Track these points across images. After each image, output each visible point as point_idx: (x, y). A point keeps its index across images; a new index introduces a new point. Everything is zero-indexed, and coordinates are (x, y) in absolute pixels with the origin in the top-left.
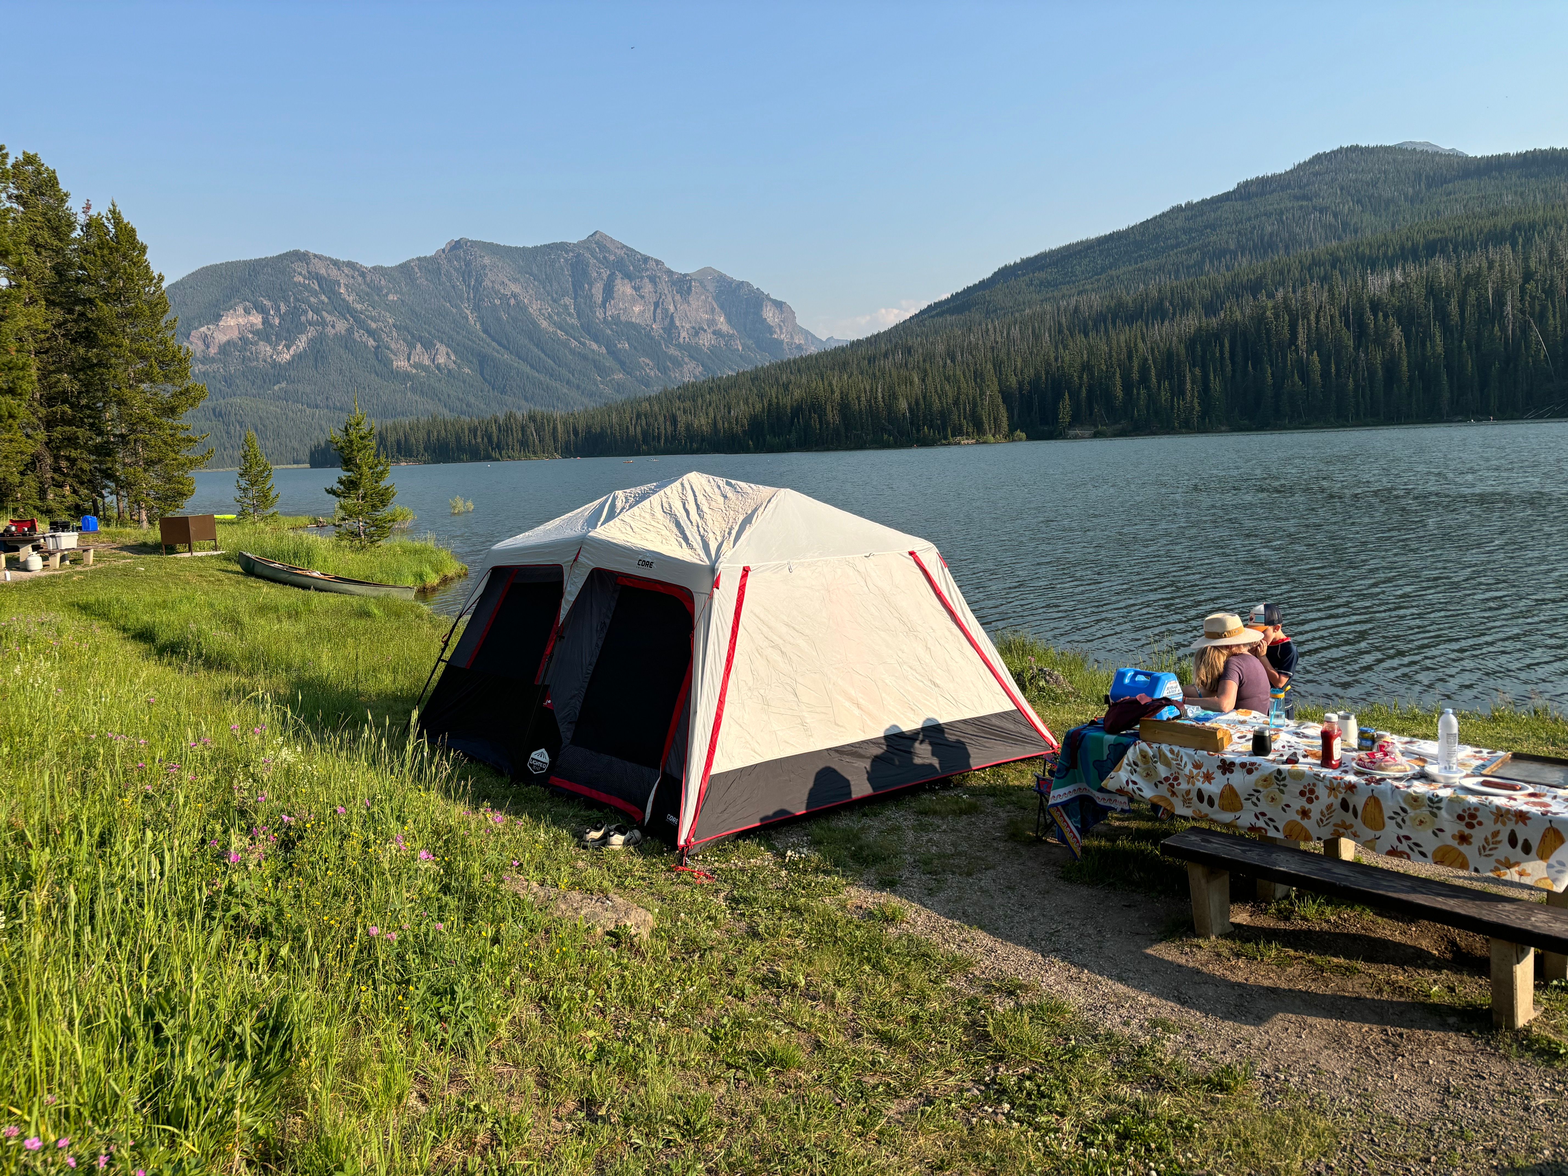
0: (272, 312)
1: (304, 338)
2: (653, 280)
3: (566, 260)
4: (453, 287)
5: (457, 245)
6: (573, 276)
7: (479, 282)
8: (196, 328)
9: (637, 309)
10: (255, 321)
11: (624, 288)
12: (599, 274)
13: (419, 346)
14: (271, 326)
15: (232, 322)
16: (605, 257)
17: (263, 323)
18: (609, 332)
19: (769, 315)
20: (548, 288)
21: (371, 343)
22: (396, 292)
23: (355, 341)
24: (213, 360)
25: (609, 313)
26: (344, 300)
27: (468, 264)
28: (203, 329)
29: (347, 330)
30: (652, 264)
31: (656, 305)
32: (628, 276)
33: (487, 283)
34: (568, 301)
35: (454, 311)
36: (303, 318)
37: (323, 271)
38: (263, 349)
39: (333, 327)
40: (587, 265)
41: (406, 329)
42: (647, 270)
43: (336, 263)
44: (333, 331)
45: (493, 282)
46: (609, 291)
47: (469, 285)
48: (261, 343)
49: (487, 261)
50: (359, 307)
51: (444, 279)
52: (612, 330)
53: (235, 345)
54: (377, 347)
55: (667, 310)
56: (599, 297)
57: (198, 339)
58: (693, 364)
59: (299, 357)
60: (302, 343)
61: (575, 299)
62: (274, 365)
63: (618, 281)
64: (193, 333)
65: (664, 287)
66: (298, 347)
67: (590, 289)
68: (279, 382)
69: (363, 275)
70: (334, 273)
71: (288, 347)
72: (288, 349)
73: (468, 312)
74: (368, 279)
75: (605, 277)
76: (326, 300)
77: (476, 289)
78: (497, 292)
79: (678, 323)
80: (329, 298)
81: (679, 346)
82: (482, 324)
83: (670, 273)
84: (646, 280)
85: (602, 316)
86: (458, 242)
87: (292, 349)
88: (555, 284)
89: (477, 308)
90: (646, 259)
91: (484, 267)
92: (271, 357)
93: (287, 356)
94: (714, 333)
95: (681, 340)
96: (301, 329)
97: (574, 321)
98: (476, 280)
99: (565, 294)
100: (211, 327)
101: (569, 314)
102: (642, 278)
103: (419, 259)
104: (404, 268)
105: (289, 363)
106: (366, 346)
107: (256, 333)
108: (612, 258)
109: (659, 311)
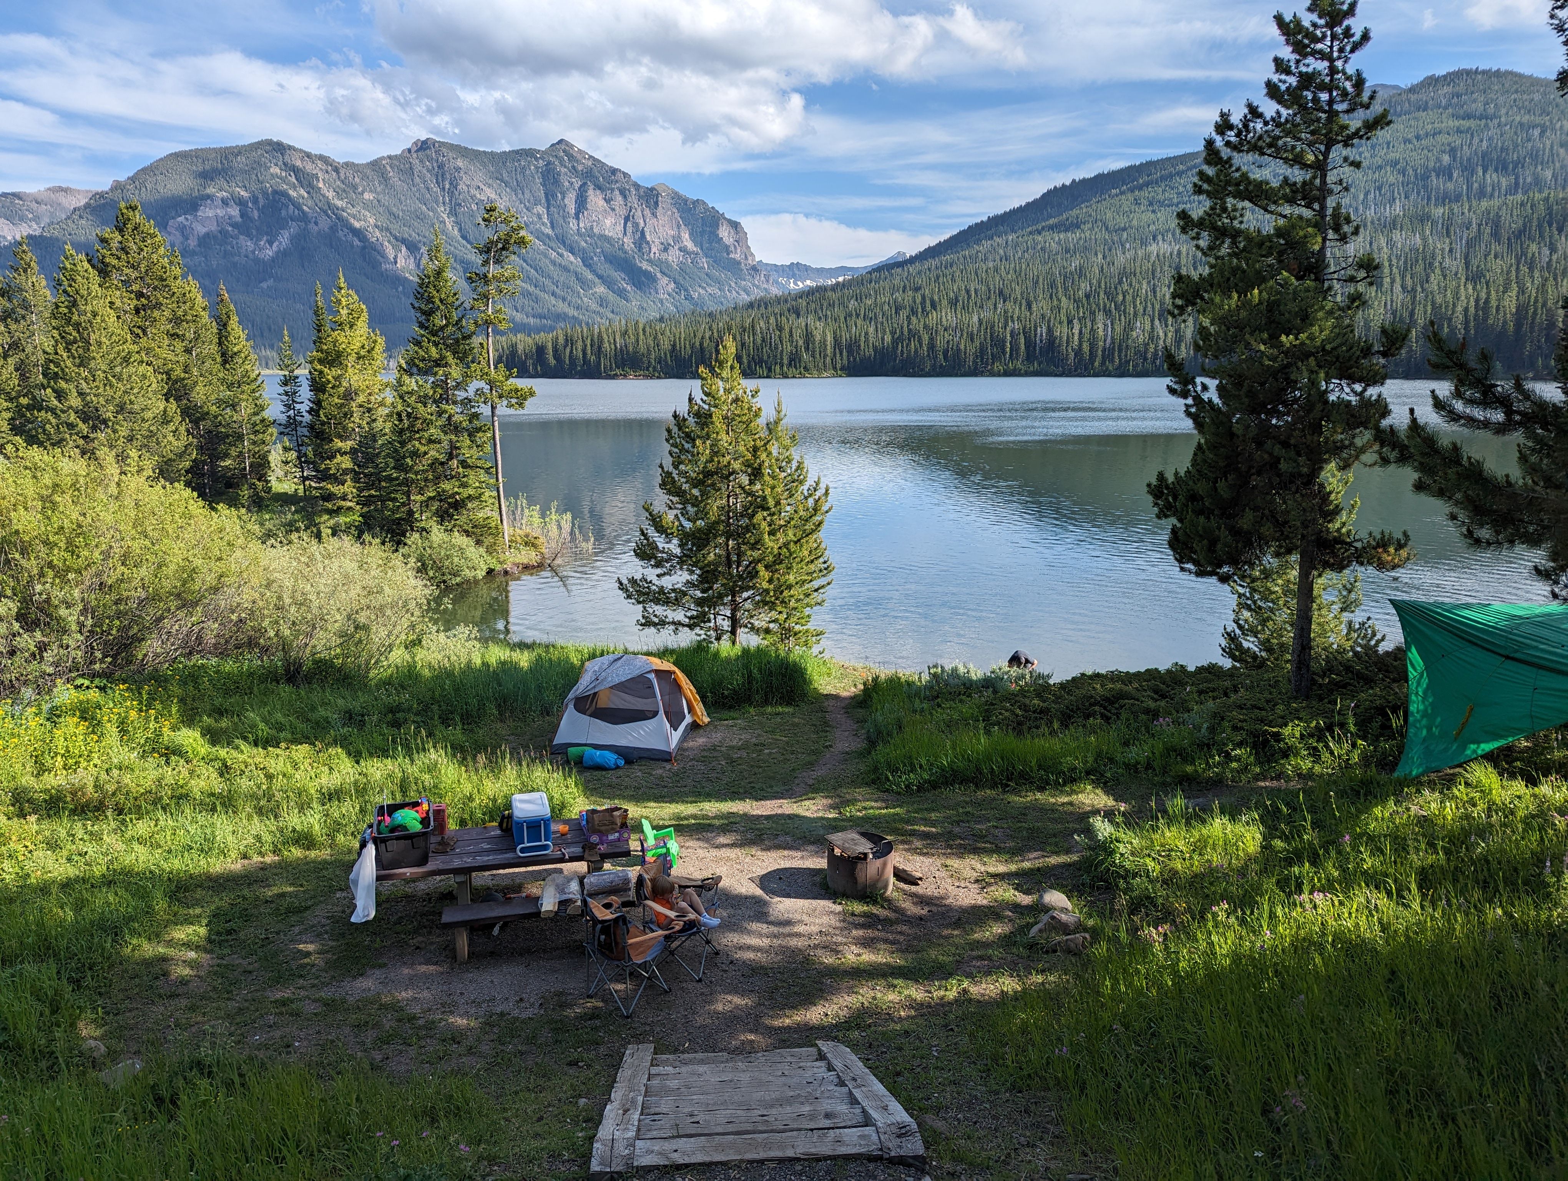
0: (250, 205)
1: (286, 234)
2: (623, 193)
3: (537, 168)
4: (428, 189)
5: (423, 146)
6: (544, 185)
7: (454, 185)
8: (173, 218)
9: (608, 222)
10: (233, 213)
11: (595, 199)
12: (570, 183)
13: (404, 249)
14: (251, 220)
15: (210, 213)
16: (573, 167)
17: (242, 216)
18: (583, 244)
19: (725, 233)
20: (520, 196)
21: (356, 242)
22: (371, 191)
23: (339, 239)
24: (193, 253)
25: (582, 225)
26: (324, 196)
27: (441, 166)
28: (181, 219)
29: (331, 228)
30: (620, 176)
31: (627, 219)
32: (599, 187)
33: (462, 187)
34: (540, 209)
35: (431, 214)
36: (284, 213)
37: (298, 163)
38: (244, 243)
39: (316, 223)
40: (559, 174)
41: (387, 229)
42: (617, 182)
43: (308, 155)
44: (316, 228)
45: (468, 186)
46: (582, 202)
47: (444, 189)
48: (241, 237)
49: (460, 163)
50: (339, 203)
51: (417, 180)
52: (586, 242)
53: (215, 237)
54: (364, 248)
55: (637, 224)
56: (571, 208)
57: (177, 229)
58: (665, 280)
59: (283, 254)
60: (284, 239)
61: (548, 208)
62: (257, 261)
63: (591, 192)
64: (171, 223)
65: (633, 200)
66: (281, 243)
67: (563, 199)
68: (265, 280)
69: (336, 170)
70: (309, 167)
71: (271, 243)
72: (271, 245)
73: (445, 216)
74: (342, 176)
75: (577, 186)
76: (306, 195)
77: (451, 194)
78: (473, 197)
79: (648, 238)
80: (308, 193)
81: (649, 261)
82: (460, 230)
83: (637, 186)
84: (617, 192)
85: (575, 228)
86: (425, 142)
87: (275, 245)
88: (527, 191)
89: (453, 213)
90: (614, 171)
91: (458, 169)
92: (253, 252)
93: (269, 253)
94: (680, 249)
95: (652, 255)
96: (282, 224)
97: (548, 231)
98: (451, 184)
99: (537, 202)
100: (189, 217)
101: (543, 224)
102: (612, 190)
103: (390, 157)
104: (375, 165)
105: (273, 260)
106: (352, 246)
107: (235, 225)
108: (580, 168)
109: (629, 224)
